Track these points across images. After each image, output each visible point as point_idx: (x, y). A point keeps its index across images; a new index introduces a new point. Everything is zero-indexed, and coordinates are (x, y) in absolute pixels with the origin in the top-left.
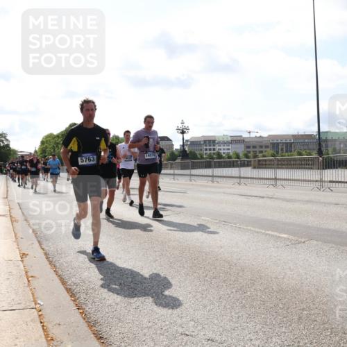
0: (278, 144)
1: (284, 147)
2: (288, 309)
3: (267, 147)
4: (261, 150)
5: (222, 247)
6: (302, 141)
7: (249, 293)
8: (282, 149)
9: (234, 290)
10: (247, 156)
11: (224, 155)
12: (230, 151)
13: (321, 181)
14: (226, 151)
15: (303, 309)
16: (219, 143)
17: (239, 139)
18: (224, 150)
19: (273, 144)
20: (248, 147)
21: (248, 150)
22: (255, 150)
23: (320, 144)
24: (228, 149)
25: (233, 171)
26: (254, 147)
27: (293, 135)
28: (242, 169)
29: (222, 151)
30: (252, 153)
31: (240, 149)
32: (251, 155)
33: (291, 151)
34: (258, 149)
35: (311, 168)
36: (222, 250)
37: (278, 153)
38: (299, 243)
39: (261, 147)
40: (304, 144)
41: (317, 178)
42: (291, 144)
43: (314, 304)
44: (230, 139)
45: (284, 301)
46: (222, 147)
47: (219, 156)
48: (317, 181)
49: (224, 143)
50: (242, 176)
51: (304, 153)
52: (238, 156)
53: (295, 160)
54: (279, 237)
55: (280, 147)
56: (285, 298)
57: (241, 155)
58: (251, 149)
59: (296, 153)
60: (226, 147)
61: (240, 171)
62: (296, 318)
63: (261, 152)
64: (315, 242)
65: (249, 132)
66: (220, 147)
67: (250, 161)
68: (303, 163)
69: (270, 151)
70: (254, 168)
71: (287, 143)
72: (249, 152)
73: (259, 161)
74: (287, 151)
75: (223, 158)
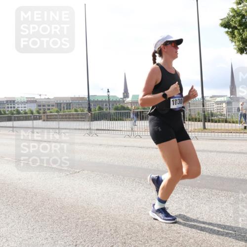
0: (61, 104)
1: (65, 106)
2: (68, 220)
3: (53, 106)
4: (49, 108)
5: (20, 179)
6: (77, 101)
7: (40, 211)
8: (64, 107)
9: (29, 210)
10: (38, 112)
11: (22, 112)
12: (26, 109)
13: (90, 129)
14: (23, 109)
15: (79, 219)
16: (18, 103)
17: (32, 99)
18: (21, 108)
19: (57, 104)
20: (40, 106)
21: (40, 108)
22: (44, 108)
23: (89, 104)
24: (24, 107)
25: (28, 123)
26: (44, 106)
27: (71, 98)
28: (35, 121)
29: (20, 109)
30: (42, 110)
31: (34, 107)
32: (42, 111)
33: (70, 109)
34: (46, 107)
35: (83, 121)
36: (21, 181)
37: (61, 110)
38: (76, 173)
39: (49, 106)
40: (79, 104)
41: (88, 127)
42: (70, 103)
43: (86, 215)
44: (26, 100)
45: (65, 214)
46: (20, 106)
47: (18, 112)
48: (88, 129)
49: (22, 103)
50: (35, 126)
51: (79, 110)
52: (32, 113)
53: (73, 115)
54: (62, 169)
55: (62, 106)
56: (66, 212)
57: (34, 112)
58: (42, 107)
59: (73, 110)
60: (23, 106)
61: (33, 123)
62: (74, 225)
63: (49, 109)
64: (86, 172)
65: (40, 95)
66: (18, 106)
67: (41, 116)
68: (79, 117)
69: (55, 109)
70: (44, 121)
71: (67, 103)
72: (40, 109)
73: (47, 115)
74: (67, 109)
75: (21, 113)
